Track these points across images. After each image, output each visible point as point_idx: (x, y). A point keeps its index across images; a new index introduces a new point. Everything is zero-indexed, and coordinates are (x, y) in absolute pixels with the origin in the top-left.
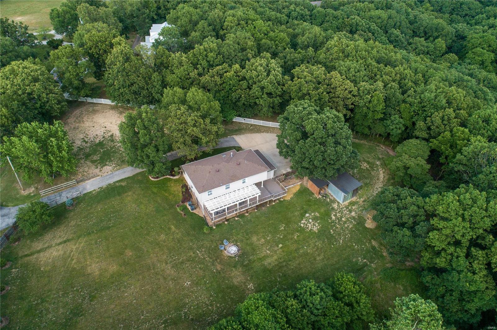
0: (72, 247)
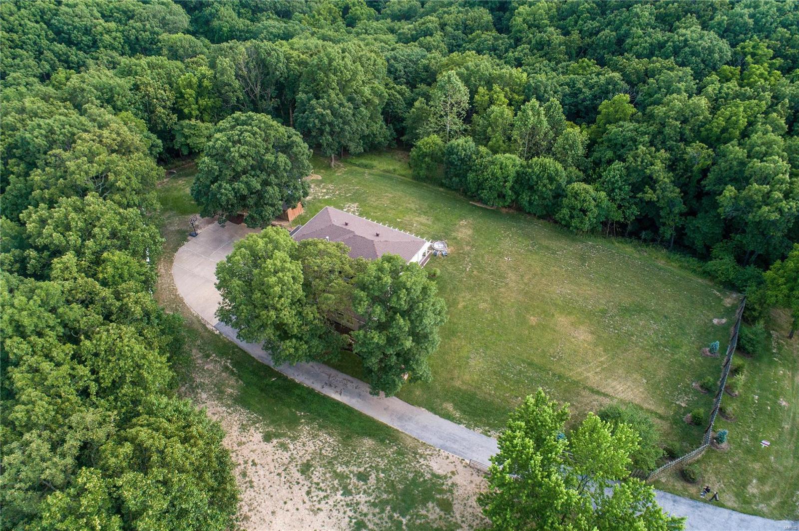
0: (593, 378)
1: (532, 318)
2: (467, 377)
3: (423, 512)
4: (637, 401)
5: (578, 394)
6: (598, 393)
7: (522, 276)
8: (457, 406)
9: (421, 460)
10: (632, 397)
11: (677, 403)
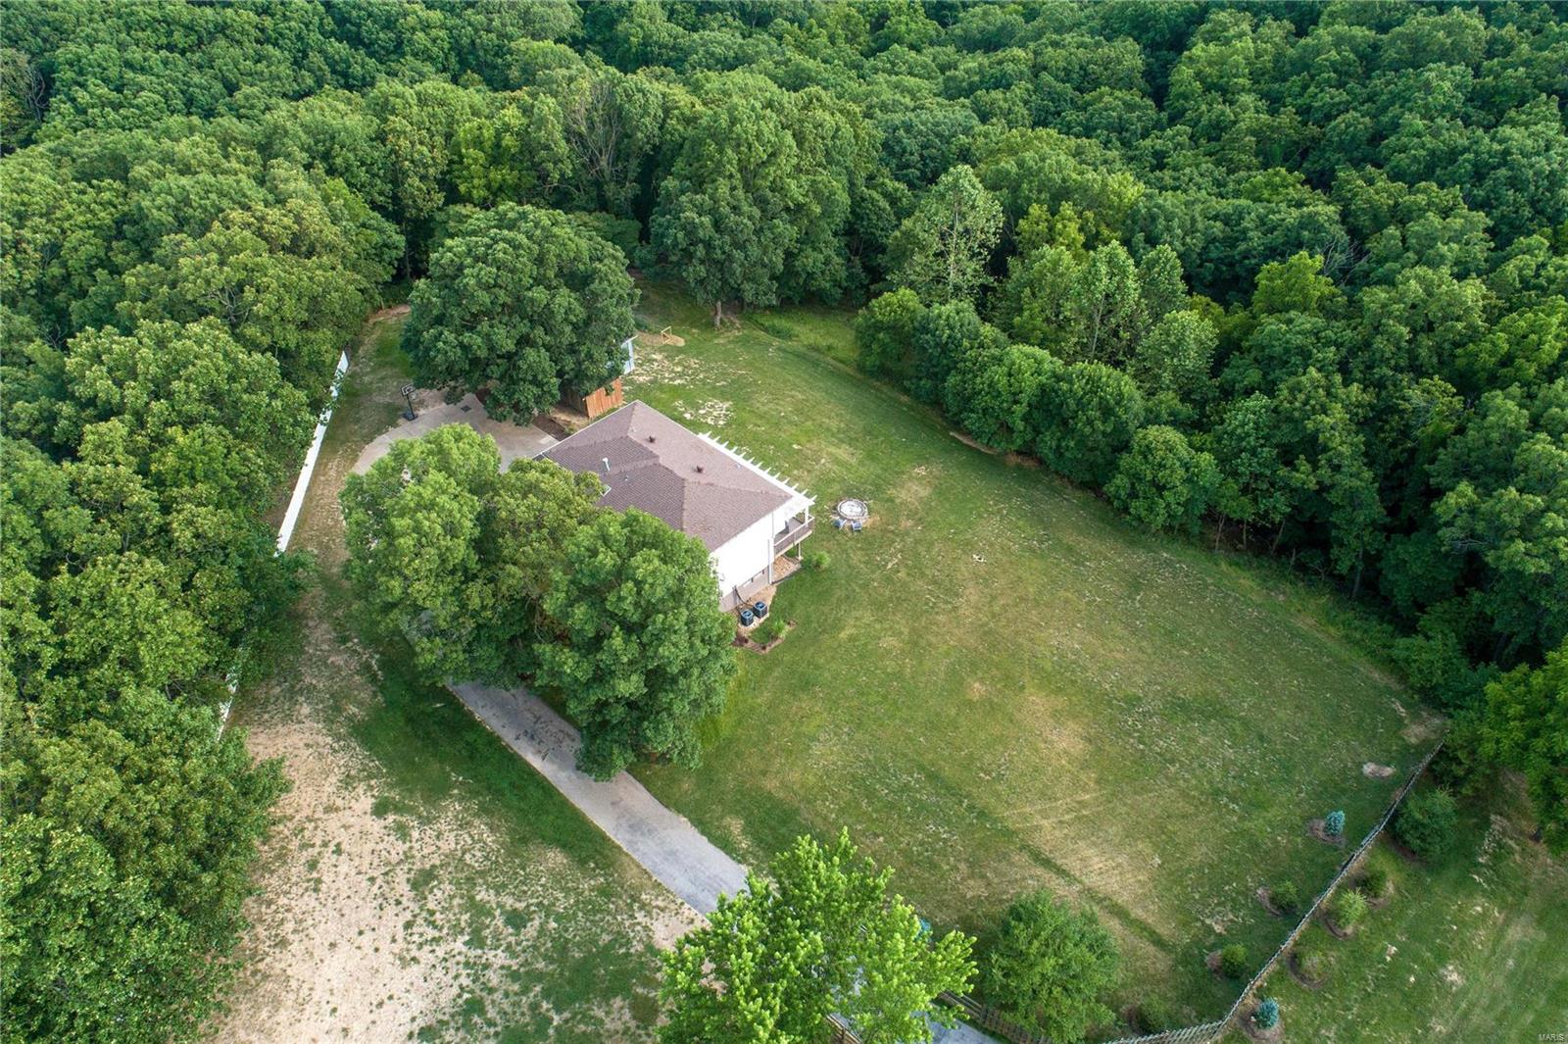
0: (1048, 832)
1: (977, 685)
2: (795, 776)
3: (599, 1013)
4: (1123, 899)
5: (1005, 857)
6: (1047, 863)
7: (994, 598)
8: (750, 829)
9: (640, 916)
10: (1116, 887)
11: (1208, 921)
